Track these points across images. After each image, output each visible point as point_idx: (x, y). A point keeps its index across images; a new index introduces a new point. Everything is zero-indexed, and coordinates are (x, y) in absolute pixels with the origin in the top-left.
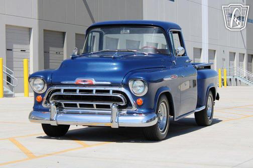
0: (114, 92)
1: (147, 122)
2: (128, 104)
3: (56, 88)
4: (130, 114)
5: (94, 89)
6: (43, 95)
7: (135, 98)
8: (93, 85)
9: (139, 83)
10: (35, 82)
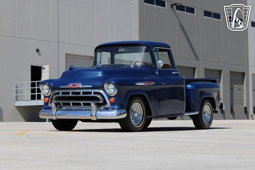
0: (95, 93)
1: (118, 115)
2: (105, 103)
3: (57, 91)
4: (107, 109)
5: (81, 91)
6: (49, 97)
7: (109, 97)
8: (80, 88)
9: (112, 86)
10: (44, 88)
